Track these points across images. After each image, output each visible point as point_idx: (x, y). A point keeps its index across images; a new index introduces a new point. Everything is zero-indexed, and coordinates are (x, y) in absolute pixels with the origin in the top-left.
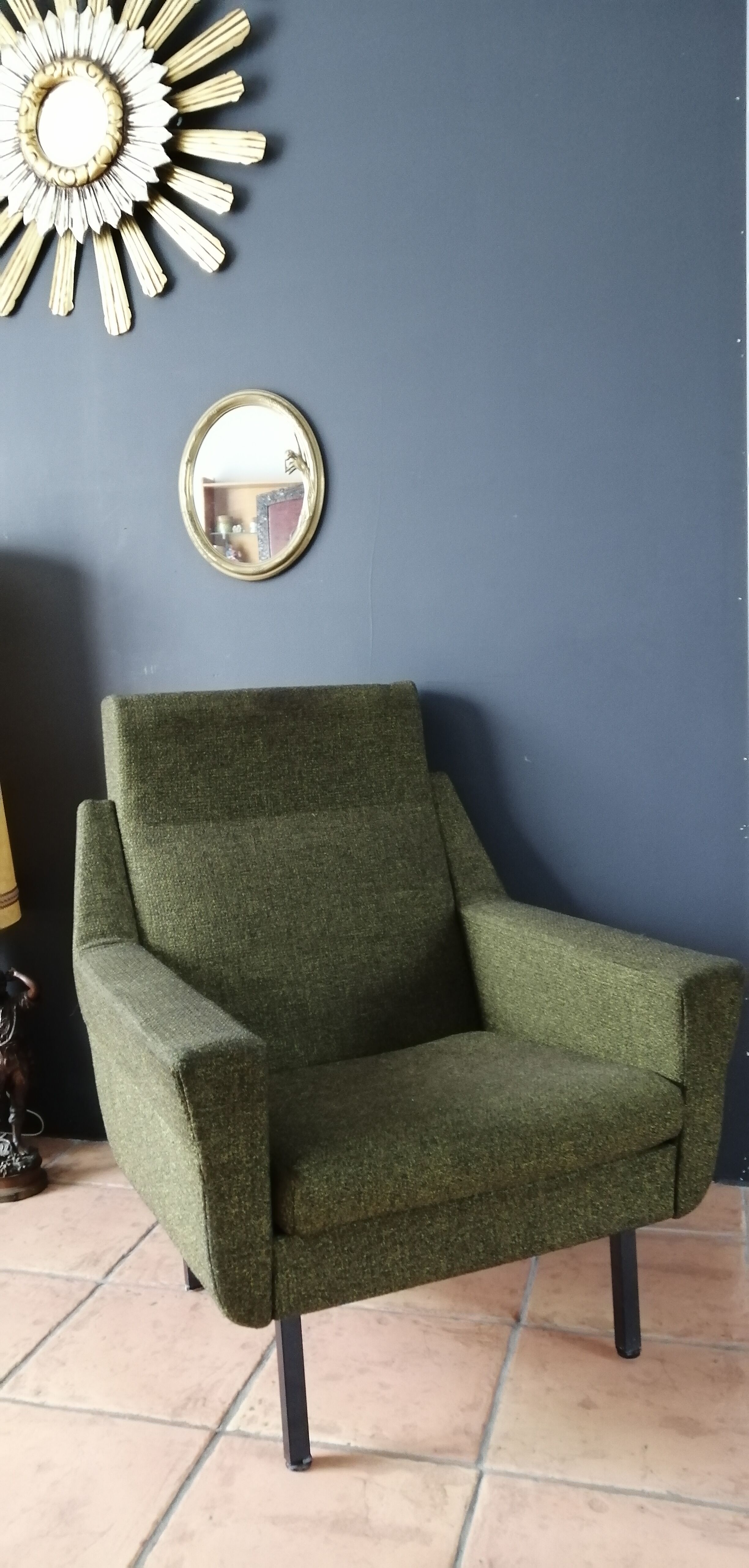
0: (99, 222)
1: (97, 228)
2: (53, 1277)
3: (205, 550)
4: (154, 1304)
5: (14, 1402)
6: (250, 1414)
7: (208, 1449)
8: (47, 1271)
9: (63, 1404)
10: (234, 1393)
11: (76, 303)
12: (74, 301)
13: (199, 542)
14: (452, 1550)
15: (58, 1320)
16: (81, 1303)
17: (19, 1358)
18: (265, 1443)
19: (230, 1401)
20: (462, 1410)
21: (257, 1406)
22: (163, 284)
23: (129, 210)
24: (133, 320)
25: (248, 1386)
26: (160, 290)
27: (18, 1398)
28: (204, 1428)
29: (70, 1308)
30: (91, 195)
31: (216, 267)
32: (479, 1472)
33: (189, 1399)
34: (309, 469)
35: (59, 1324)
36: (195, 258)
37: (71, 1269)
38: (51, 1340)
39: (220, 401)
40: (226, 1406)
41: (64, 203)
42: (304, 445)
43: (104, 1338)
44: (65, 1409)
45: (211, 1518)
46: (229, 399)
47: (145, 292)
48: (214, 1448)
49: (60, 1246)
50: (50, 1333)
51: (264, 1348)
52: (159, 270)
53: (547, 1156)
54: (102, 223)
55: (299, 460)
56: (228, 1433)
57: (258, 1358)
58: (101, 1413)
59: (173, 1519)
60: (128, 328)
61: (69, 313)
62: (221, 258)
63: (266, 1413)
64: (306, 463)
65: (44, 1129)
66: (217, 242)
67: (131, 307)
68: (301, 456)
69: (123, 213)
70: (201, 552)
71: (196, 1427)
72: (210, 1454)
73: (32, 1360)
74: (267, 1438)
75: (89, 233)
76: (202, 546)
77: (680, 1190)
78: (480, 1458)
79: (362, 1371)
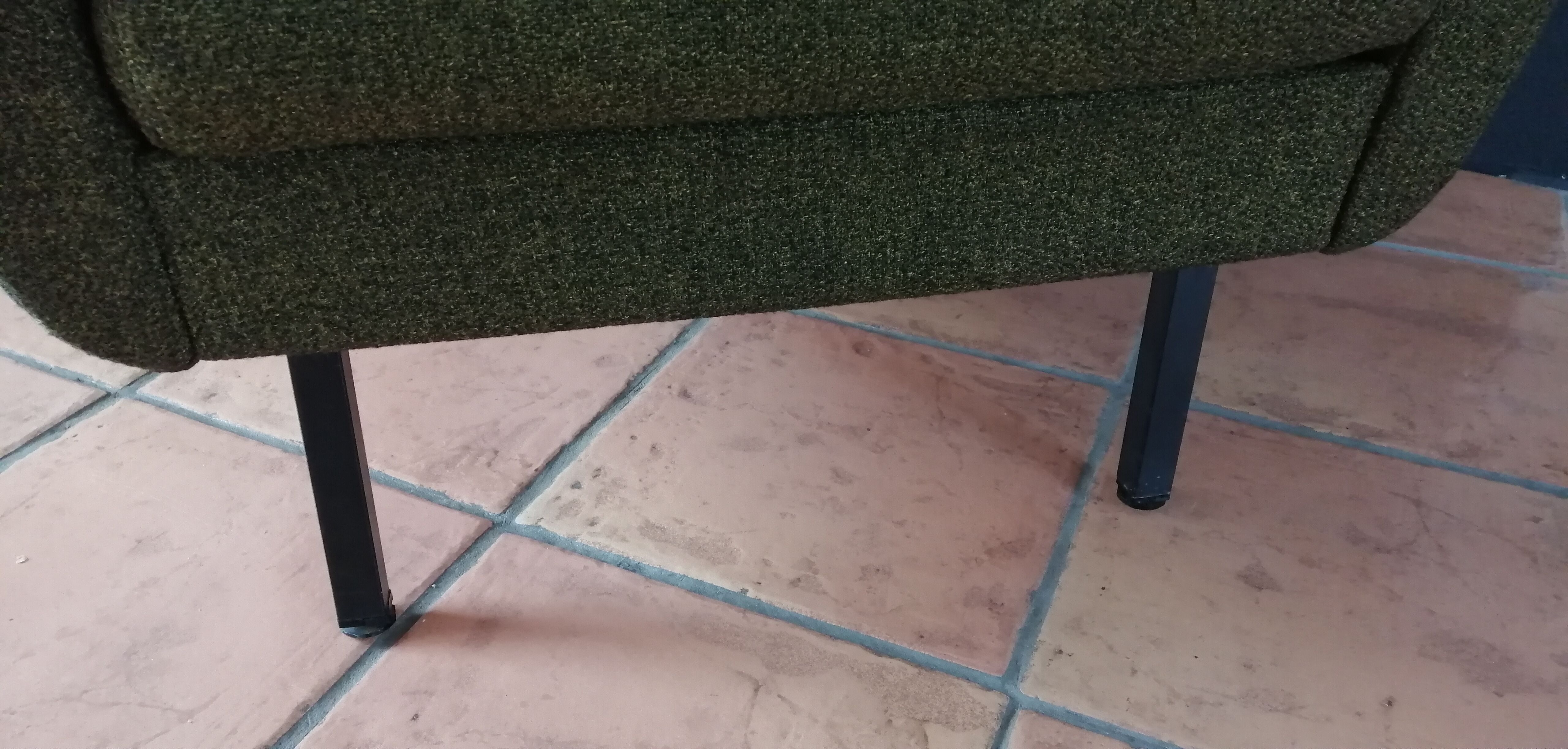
5: (162, 406)
6: (569, 495)
7: (467, 556)
10: (552, 449)
18: (577, 563)
19: (539, 464)
20: (990, 552)
21: (586, 482)
25: (585, 438)
27: (170, 400)
28: (474, 512)
32: (1006, 703)
33: (466, 448)
40: (531, 472)
45: (415, 717)
48: (480, 554)
51: (636, 370)
56: (516, 531)
57: (620, 385)
59: (342, 704)
63: (599, 500)
71: (461, 508)
72: (467, 568)
74: (587, 554)
77: (1363, 188)
78: (1014, 671)
79: (804, 440)
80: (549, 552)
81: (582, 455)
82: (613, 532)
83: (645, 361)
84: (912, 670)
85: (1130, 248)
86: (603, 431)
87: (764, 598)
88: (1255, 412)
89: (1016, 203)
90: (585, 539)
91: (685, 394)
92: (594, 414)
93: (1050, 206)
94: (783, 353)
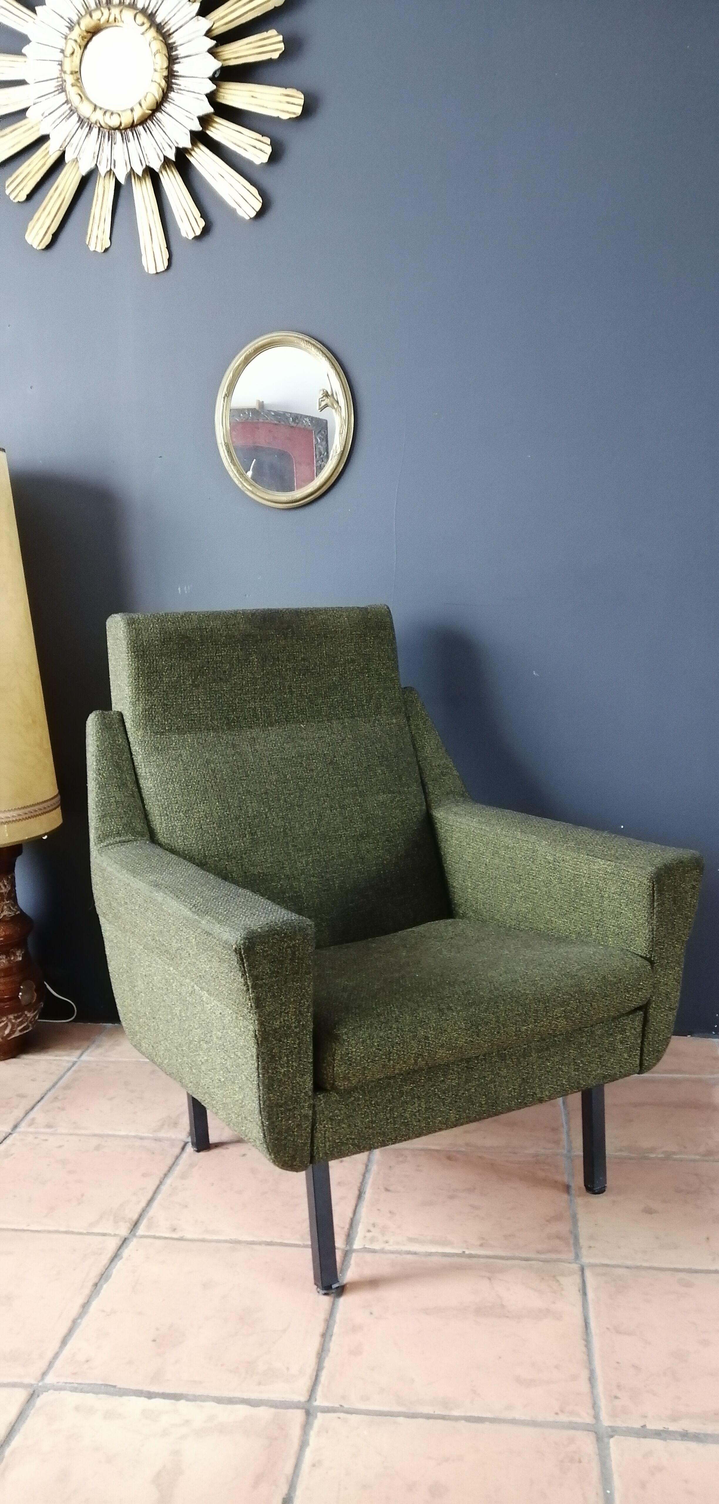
0: (142, 165)
1: (139, 171)
2: (142, 1138)
3: (241, 479)
4: (244, 1155)
5: (155, 1237)
7: (345, 1263)
8: (133, 1134)
9: (201, 1237)
10: (348, 1220)
11: (113, 240)
12: (110, 239)
13: (235, 472)
14: (580, 1322)
15: (164, 1172)
16: (177, 1158)
17: (143, 1204)
18: (391, 1256)
19: (347, 1226)
20: (548, 1221)
21: (372, 1229)
22: (201, 228)
23: (172, 156)
24: (170, 260)
25: (357, 1214)
26: (198, 233)
27: (157, 1235)
29: (169, 1162)
30: (134, 139)
31: (253, 214)
32: (580, 1266)
34: (340, 407)
35: (166, 1175)
36: (233, 205)
37: (155, 1131)
38: (164, 1188)
39: (256, 341)
40: (346, 1230)
41: (107, 145)
42: (335, 385)
43: (213, 1184)
44: (203, 1240)
45: (371, 1313)
46: (266, 339)
47: (184, 234)
48: (349, 1262)
49: (135, 1113)
50: (161, 1183)
51: (359, 1185)
52: (197, 214)
53: (542, 1021)
54: (144, 166)
55: (332, 399)
57: (357, 1192)
58: (239, 1242)
60: (166, 268)
61: (106, 250)
62: (258, 206)
64: (338, 402)
65: (76, 1017)
66: (255, 191)
67: (168, 247)
68: (332, 395)
69: (165, 157)
70: (237, 482)
73: (155, 1204)
74: (392, 1252)
75: (131, 174)
76: (238, 476)
77: (645, 1050)
78: (577, 1256)
79: (452, 1197)
80: (376, 1254)
81: (362, 1220)
82: (398, 1243)
83: (360, 1180)
84: (541, 1263)
85: (581, 1082)
86: (363, 1210)
87: (473, 1252)
88: (625, 1154)
89: (547, 1071)
90: (388, 1247)
91: (387, 1190)
92: (354, 1205)
93: (556, 1071)
94: (418, 1166)
